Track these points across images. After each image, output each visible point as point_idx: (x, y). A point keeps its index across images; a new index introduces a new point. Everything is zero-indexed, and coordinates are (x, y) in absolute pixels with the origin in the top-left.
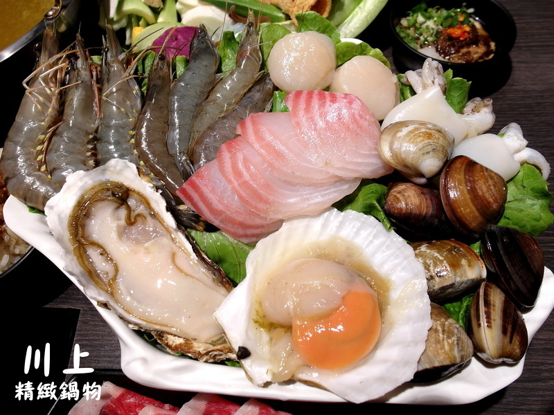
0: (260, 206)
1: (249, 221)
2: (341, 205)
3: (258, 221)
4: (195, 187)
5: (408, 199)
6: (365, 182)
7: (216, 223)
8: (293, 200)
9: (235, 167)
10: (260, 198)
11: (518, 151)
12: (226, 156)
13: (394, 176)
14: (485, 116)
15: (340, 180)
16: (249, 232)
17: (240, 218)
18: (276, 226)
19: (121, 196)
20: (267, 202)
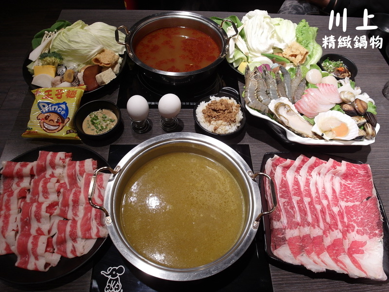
0: (315, 109)
1: (312, 113)
2: (332, 109)
3: (314, 113)
5: (347, 107)
6: (337, 104)
7: (304, 113)
8: (322, 108)
10: (315, 107)
11: (368, 99)
13: (343, 103)
14: (359, 91)
15: (332, 104)
16: (312, 115)
17: (310, 112)
18: (318, 114)
19: (284, 105)
20: (317, 108)
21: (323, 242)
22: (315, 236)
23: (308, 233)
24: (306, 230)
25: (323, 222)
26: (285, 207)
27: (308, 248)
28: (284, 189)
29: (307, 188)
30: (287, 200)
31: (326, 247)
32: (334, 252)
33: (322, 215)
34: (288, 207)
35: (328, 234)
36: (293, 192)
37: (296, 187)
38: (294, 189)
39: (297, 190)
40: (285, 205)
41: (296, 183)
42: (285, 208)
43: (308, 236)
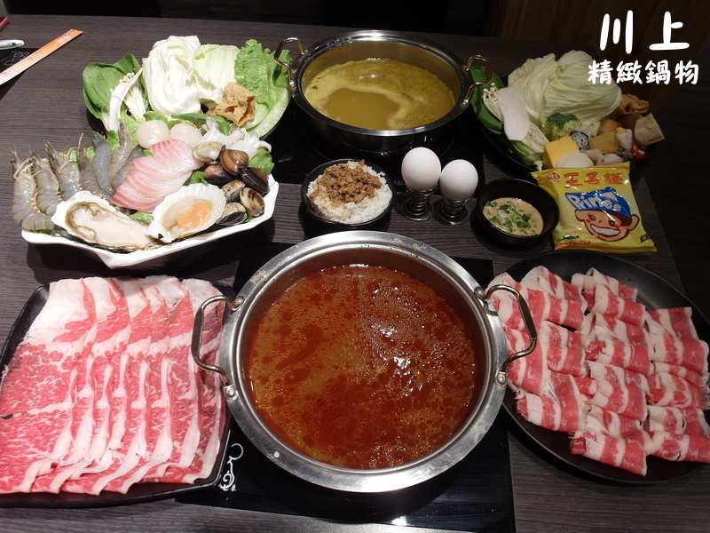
0: (152, 193)
2: (187, 183)
4: (120, 195)
6: (194, 171)
7: (135, 208)
8: (165, 187)
9: (135, 181)
10: (150, 189)
11: (254, 143)
12: (130, 178)
13: (204, 165)
17: (144, 201)
18: (162, 200)
19: (86, 206)
20: (153, 190)
21: (132, 334)
22: (143, 341)
23: (154, 345)
24: (156, 348)
25: (119, 367)
26: (186, 383)
27: (161, 320)
28: (182, 419)
29: (131, 430)
30: (180, 398)
31: (129, 326)
32: (117, 320)
33: (118, 378)
34: (180, 384)
35: (118, 346)
36: (164, 415)
37: (154, 428)
38: (159, 423)
39: (156, 420)
40: (187, 387)
41: (152, 438)
42: (187, 381)
43: (154, 340)
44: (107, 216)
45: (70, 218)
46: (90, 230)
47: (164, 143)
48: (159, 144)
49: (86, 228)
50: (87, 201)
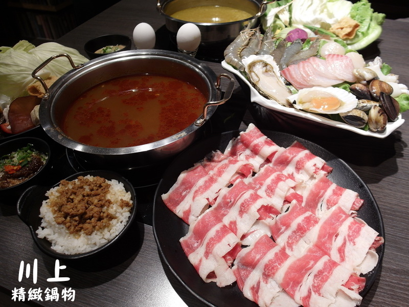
4: (288, 70)
7: (291, 82)
9: (303, 66)
12: (301, 64)
19: (266, 65)
44: (273, 76)
45: (252, 65)
46: (258, 77)
47: (338, 55)
48: (334, 55)
49: (256, 75)
50: (268, 62)
